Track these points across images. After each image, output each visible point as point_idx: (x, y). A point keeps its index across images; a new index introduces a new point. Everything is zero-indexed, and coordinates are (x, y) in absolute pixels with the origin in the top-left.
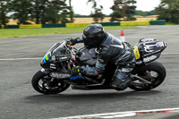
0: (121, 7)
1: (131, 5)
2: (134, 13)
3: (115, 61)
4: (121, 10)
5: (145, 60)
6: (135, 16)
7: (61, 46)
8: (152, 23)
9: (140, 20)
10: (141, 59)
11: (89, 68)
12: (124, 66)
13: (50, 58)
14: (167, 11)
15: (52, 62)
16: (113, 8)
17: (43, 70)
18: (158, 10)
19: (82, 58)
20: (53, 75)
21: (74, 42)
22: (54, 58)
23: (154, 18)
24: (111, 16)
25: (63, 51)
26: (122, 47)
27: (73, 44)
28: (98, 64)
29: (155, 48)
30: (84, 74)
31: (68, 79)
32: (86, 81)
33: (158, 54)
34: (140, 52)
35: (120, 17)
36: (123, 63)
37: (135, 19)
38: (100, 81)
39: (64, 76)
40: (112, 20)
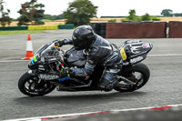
0: (28, 11)
1: (39, 9)
2: (42, 17)
3: (103, 62)
4: (29, 14)
5: (132, 61)
6: (43, 20)
7: (49, 48)
8: (60, 27)
9: (48, 24)
10: (128, 60)
11: (78, 70)
12: (112, 67)
13: (39, 59)
14: (75, 15)
15: (41, 64)
16: (20, 12)
17: (30, 72)
18: (67, 14)
19: (70, 60)
20: (42, 76)
21: (62, 43)
22: (43, 60)
23: (63, 22)
24: (18, 20)
25: (51, 53)
26: (110, 48)
27: (60, 46)
28: (87, 66)
29: (141, 49)
30: (73, 75)
31: (56, 80)
32: (74, 82)
33: (144, 56)
34: (127, 54)
35: (28, 21)
36: (111, 65)
37: (43, 23)
38: (87, 82)
39: (53, 77)
40: (20, 24)
